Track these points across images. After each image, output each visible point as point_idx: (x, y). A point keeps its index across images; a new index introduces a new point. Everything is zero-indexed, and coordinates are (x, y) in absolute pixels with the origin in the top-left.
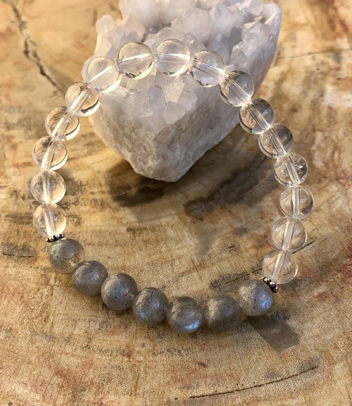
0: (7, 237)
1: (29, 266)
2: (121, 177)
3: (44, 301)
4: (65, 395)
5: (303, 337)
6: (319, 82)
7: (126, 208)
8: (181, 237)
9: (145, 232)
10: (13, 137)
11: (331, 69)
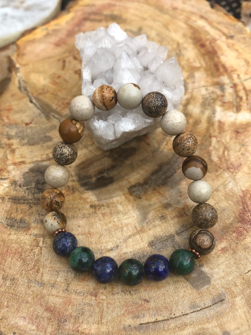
0: (10, 214)
1: (25, 233)
2: (85, 170)
3: (36, 258)
4: (52, 325)
5: (213, 279)
6: (212, 105)
7: (89, 191)
8: (127, 211)
9: (103, 208)
10: (12, 144)
11: (218, 96)
